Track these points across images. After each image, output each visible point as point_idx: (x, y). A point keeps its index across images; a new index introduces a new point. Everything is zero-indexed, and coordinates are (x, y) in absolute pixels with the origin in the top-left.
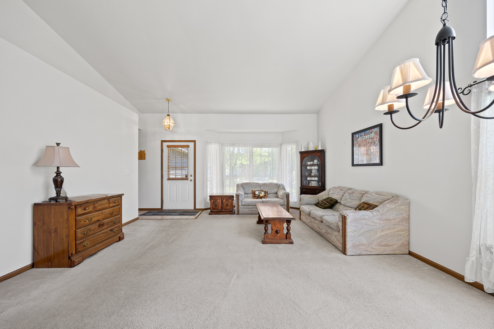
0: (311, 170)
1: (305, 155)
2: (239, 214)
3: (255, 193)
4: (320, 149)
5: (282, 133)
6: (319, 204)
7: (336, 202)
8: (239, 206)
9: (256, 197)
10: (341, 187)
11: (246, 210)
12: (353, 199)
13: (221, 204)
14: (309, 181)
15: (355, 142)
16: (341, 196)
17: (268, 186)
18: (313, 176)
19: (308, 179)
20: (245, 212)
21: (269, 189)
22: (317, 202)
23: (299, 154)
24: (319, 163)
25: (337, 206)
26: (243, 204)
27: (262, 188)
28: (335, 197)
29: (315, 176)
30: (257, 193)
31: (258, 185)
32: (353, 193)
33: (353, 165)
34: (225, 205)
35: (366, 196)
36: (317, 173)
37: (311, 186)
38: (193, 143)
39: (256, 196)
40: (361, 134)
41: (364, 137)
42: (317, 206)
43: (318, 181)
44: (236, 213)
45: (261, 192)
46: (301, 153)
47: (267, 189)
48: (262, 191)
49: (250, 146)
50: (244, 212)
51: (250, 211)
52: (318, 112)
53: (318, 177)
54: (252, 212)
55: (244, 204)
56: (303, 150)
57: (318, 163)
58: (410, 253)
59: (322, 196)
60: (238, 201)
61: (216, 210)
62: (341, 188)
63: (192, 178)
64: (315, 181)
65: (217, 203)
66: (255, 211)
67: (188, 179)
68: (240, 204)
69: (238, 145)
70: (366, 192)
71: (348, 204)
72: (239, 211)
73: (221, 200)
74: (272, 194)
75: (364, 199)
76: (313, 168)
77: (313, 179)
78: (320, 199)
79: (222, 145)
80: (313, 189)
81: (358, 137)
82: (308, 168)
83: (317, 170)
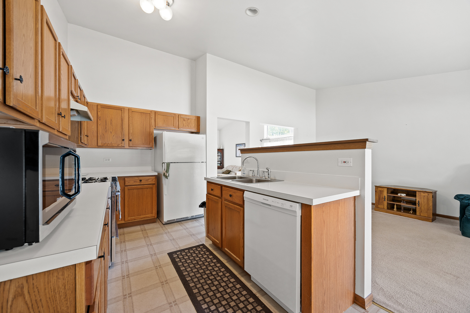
4: (221, 148)
7: (230, 171)
16: (232, 169)
22: (222, 172)
25: (231, 172)
28: (229, 169)
32: (236, 167)
52: (220, 130)
59: (224, 170)
62: (231, 166)
78: (224, 171)
80: (221, 167)
83: (220, 158)
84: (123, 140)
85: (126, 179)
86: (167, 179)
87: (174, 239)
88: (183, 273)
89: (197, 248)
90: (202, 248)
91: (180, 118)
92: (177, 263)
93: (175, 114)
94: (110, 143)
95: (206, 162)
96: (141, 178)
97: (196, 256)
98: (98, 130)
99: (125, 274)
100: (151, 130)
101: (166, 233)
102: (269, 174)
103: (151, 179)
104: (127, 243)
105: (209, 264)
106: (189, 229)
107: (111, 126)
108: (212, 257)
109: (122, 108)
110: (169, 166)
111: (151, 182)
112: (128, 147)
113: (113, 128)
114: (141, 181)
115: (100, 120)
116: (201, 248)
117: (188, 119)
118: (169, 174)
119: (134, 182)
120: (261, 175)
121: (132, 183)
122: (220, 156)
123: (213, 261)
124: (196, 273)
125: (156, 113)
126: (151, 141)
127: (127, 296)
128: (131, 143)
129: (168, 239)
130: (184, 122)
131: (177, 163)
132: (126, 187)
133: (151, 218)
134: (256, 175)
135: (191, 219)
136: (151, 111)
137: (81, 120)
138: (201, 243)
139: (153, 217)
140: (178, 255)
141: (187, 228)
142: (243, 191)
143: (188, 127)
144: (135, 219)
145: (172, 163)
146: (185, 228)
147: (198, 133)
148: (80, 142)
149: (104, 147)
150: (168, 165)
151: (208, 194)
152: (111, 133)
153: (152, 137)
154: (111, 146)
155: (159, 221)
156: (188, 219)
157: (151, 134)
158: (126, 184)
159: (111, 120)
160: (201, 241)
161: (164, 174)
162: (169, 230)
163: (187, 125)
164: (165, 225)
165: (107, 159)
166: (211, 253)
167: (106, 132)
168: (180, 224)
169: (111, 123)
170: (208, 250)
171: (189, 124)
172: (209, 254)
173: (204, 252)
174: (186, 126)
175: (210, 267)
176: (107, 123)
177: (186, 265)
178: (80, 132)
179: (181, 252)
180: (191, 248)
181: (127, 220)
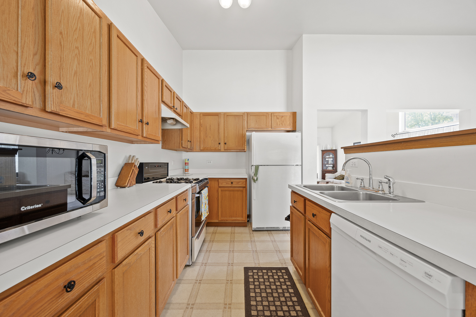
0: (328, 161)
1: (324, 152)
4: (334, 149)
14: (327, 167)
18: (329, 164)
19: (327, 165)
22: (335, 177)
23: (321, 152)
24: (333, 157)
29: (331, 164)
37: (329, 170)
42: (335, 179)
43: (333, 167)
46: (322, 151)
52: (332, 128)
53: (333, 164)
56: (323, 149)
59: (337, 174)
64: (331, 167)
76: (330, 159)
77: (330, 166)
78: (337, 176)
82: (327, 159)
83: (332, 161)
84: (219, 144)
85: (220, 181)
86: (255, 183)
87: (256, 251)
88: (251, 301)
89: (278, 271)
90: (284, 273)
91: (273, 116)
92: (249, 285)
93: (267, 113)
94: (209, 147)
95: (302, 165)
96: (232, 180)
97: (273, 282)
98: (201, 136)
99: (199, 279)
100: (244, 133)
101: (251, 241)
102: (390, 187)
103: (241, 182)
104: (214, 243)
105: (285, 301)
106: (277, 243)
107: (210, 131)
108: (293, 292)
109: (218, 114)
110: (258, 169)
111: (241, 185)
112: (223, 151)
113: (212, 133)
114: (232, 183)
115: (202, 126)
116: (282, 273)
117: (282, 116)
118: (257, 178)
119: (227, 183)
120: (376, 187)
121: (224, 184)
122: (332, 158)
123: (292, 298)
124: (265, 308)
125: (248, 114)
126: (243, 143)
127: (190, 306)
128: (226, 146)
129: (251, 249)
130: (278, 120)
131: (267, 165)
132: (220, 189)
133: (242, 222)
134: (367, 186)
135: (283, 230)
136: (244, 113)
137: (182, 128)
138: (285, 265)
139: (243, 221)
140: (254, 273)
141: (275, 241)
142: (331, 212)
143: (282, 125)
144: (227, 220)
145: (261, 165)
146: (273, 240)
147: (294, 131)
148: (181, 146)
149: (205, 151)
150: (257, 167)
151: (293, 207)
152: (210, 137)
153: (245, 139)
154: (210, 149)
155: (250, 226)
156: (280, 229)
157: (244, 136)
158: (220, 186)
159: (210, 126)
160: (286, 262)
161: (253, 177)
162: (256, 239)
163: (281, 123)
164: (254, 232)
165: (209, 161)
166: (294, 286)
167: (206, 137)
168: (269, 234)
169: (210, 129)
170: (290, 278)
171: (283, 122)
172: (290, 285)
173: (285, 279)
174: (279, 125)
175: (285, 307)
176: (207, 129)
177: (258, 291)
178: (181, 138)
179: (258, 271)
180: (271, 269)
181: (220, 220)
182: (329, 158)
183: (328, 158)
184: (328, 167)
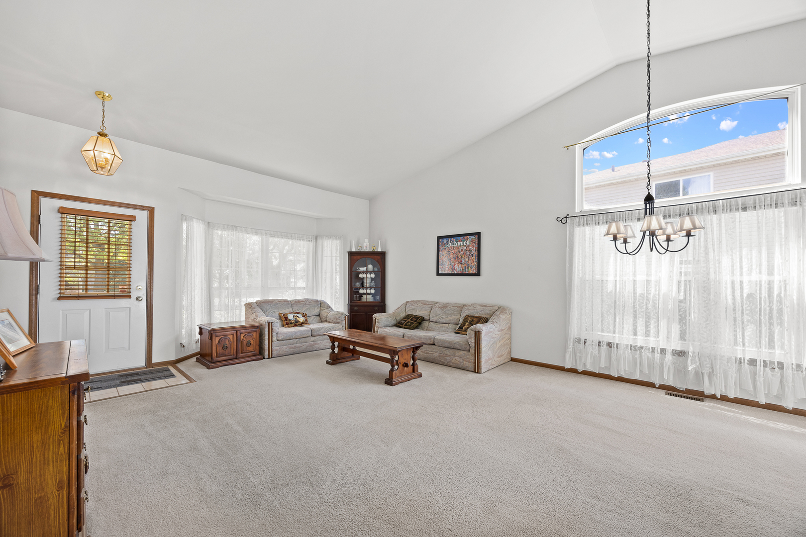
0: (364, 279)
1: (356, 258)
2: (272, 358)
3: (286, 319)
4: (380, 250)
5: (318, 219)
6: (402, 325)
7: (423, 319)
8: (272, 342)
9: (293, 325)
10: (422, 301)
11: (285, 349)
12: (448, 314)
13: (235, 343)
14: (362, 295)
15: (441, 248)
16: (428, 311)
17: (305, 304)
18: (367, 288)
19: (361, 291)
20: (284, 352)
21: (307, 309)
22: (394, 322)
23: (347, 256)
24: (376, 270)
25: (425, 324)
26: (280, 338)
27: (296, 309)
29: (371, 288)
30: (291, 317)
31: (289, 304)
32: (444, 307)
33: (438, 274)
34: (244, 343)
35: (468, 309)
36: (373, 284)
37: (366, 302)
38: (145, 214)
39: (291, 323)
40: (451, 240)
41: (456, 244)
42: (400, 327)
43: (375, 295)
44: (266, 357)
45: (298, 315)
46: (351, 254)
47: (305, 309)
48: (298, 313)
49: (266, 234)
50: (281, 353)
51: (292, 350)
52: (371, 200)
53: (375, 288)
54: (296, 350)
55: (283, 337)
56: (354, 250)
57: (374, 269)
58: (513, 360)
60: (272, 333)
61: (225, 356)
62: (425, 303)
63: (143, 294)
64: (371, 294)
65: (227, 342)
66: (300, 347)
67: (130, 297)
68: (275, 339)
69: (244, 229)
70: (465, 306)
71: (443, 321)
72: (273, 352)
73: (235, 336)
74: (313, 317)
75: (466, 313)
76: (369, 276)
77: (369, 291)
78: (399, 318)
79: (209, 225)
80: (370, 305)
81: (447, 242)
82: (361, 276)
83: (374, 279)
122: (373, 271)
182: (367, 272)
183: (363, 272)
184: (364, 294)
